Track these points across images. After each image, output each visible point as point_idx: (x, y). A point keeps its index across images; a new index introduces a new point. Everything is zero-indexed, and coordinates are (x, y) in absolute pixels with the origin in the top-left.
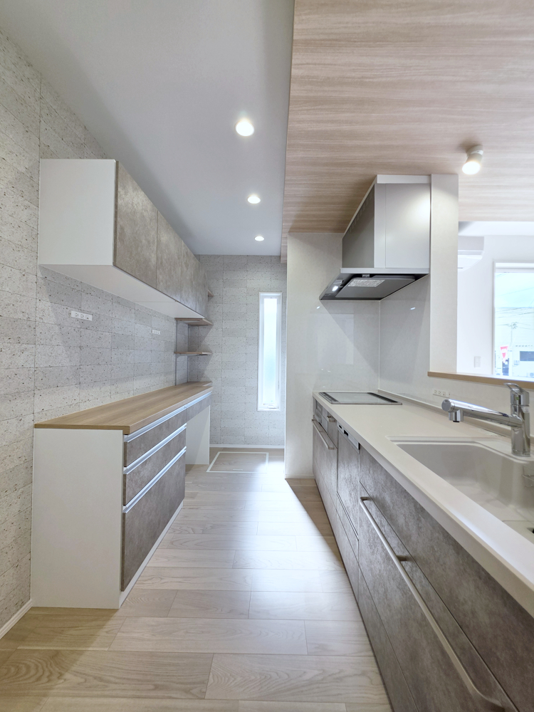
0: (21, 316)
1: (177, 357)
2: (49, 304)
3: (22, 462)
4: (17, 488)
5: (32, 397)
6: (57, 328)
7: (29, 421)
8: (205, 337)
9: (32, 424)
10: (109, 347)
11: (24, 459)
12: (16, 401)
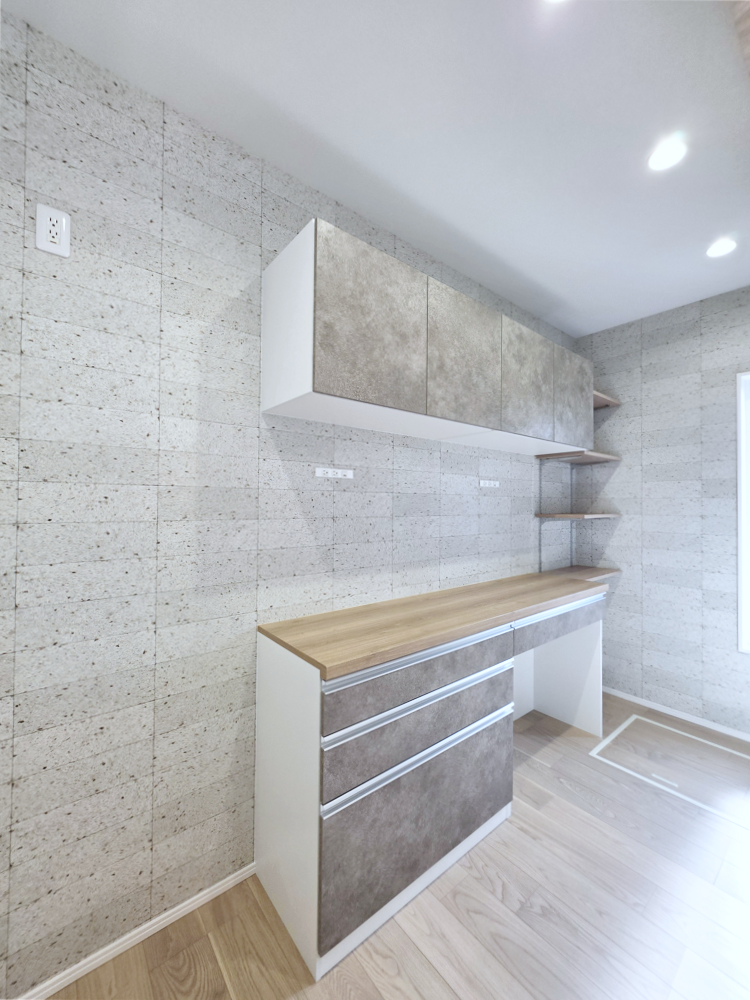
0: (236, 483)
1: (541, 523)
2: (280, 462)
3: (240, 675)
4: (234, 708)
5: (254, 589)
6: (292, 495)
7: (249, 622)
8: (604, 484)
9: (254, 625)
10: (388, 514)
11: (242, 671)
12: (230, 595)
